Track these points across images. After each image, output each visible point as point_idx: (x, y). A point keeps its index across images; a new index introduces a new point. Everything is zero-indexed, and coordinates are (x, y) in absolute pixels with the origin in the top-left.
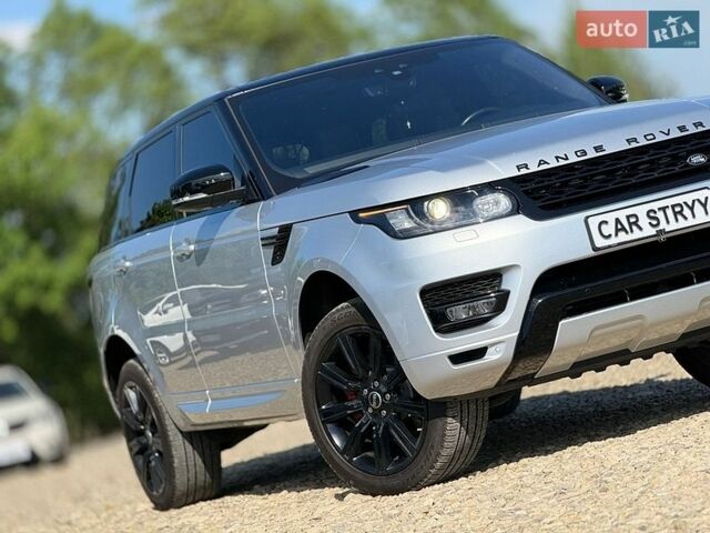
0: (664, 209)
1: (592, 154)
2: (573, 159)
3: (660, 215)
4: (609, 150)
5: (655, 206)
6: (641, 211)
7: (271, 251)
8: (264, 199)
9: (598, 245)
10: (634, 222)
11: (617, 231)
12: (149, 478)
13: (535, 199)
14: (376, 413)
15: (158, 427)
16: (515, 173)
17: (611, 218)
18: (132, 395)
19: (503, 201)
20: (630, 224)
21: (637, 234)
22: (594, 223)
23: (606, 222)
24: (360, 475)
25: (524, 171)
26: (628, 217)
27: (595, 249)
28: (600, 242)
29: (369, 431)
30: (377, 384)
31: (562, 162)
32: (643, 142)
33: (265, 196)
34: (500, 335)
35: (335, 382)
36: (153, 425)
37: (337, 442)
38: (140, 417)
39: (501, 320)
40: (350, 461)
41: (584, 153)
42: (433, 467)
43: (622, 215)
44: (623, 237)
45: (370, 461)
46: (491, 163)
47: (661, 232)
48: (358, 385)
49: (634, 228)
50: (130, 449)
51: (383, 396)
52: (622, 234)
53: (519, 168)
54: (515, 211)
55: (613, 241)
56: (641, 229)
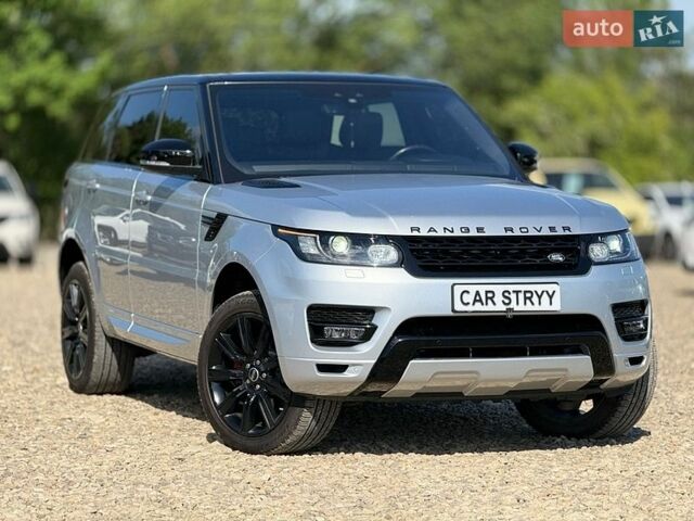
0: (517, 292)
1: (473, 233)
2: (457, 233)
3: (513, 296)
4: (488, 233)
5: (511, 288)
6: (499, 290)
7: (206, 229)
8: (213, 183)
9: (457, 308)
10: (490, 296)
11: (475, 301)
12: (71, 362)
13: (418, 258)
14: (252, 386)
15: (89, 325)
16: (409, 233)
17: (473, 289)
18: (75, 291)
19: (393, 254)
20: (487, 298)
21: (490, 307)
22: (458, 290)
23: (468, 292)
24: (227, 429)
25: (415, 233)
26: (487, 292)
27: (453, 310)
28: (459, 307)
29: (244, 397)
30: (258, 362)
31: (448, 234)
32: (517, 233)
33: (214, 181)
34: (361, 359)
35: (227, 352)
36: (85, 321)
37: (217, 399)
38: (77, 311)
39: (364, 348)
40: (222, 416)
41: (468, 230)
42: (284, 442)
43: (482, 289)
44: (478, 307)
45: (238, 420)
46: (391, 219)
47: (511, 310)
48: (244, 359)
49: (489, 301)
50: (63, 334)
51: (260, 375)
52: (478, 304)
53: (412, 229)
54: (398, 264)
55: (470, 308)
56: (494, 304)
